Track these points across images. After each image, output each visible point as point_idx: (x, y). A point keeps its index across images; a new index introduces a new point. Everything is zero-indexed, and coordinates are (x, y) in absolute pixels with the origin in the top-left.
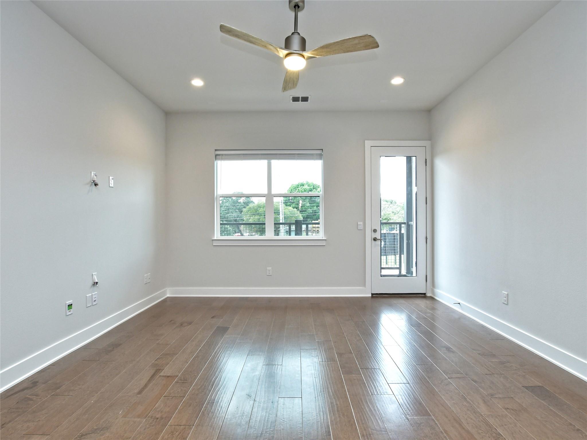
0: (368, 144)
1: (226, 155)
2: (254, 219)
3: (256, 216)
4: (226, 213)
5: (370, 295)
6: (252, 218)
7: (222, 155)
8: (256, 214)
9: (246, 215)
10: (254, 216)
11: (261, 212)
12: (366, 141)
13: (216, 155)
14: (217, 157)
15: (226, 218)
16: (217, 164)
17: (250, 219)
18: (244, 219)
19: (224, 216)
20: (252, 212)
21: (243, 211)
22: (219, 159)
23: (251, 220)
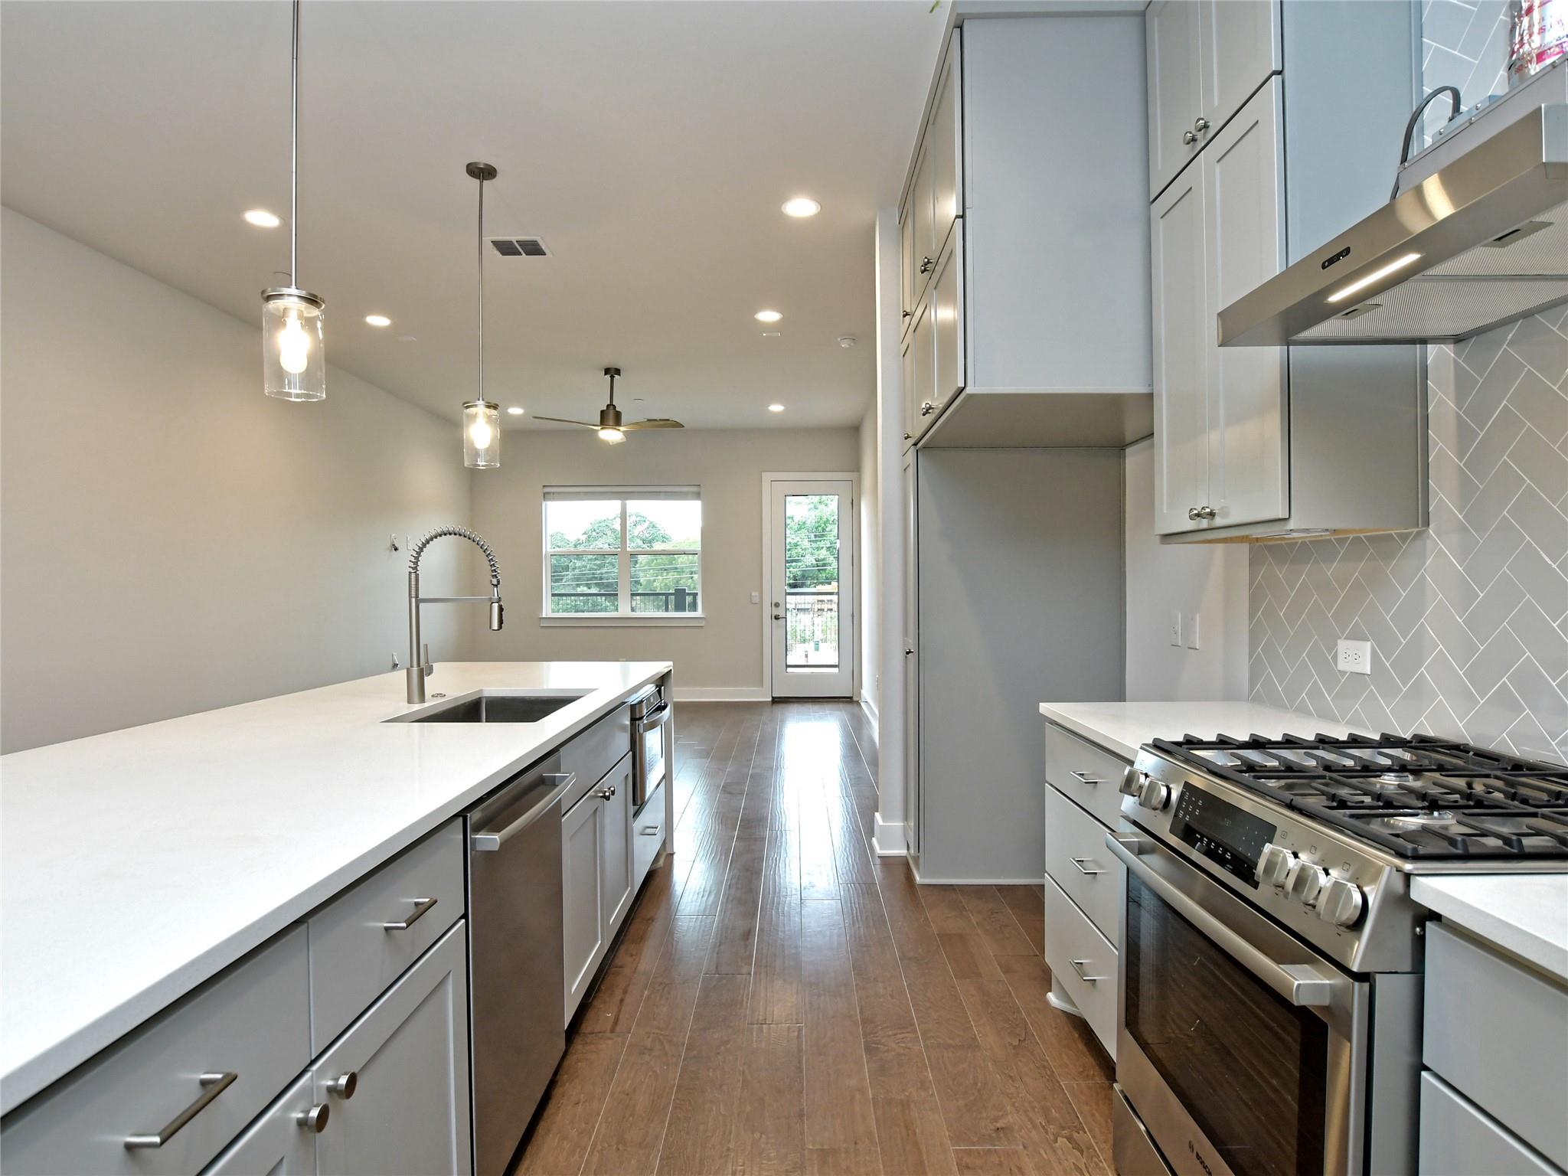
0: (767, 477)
1: (559, 493)
2: (665, 581)
3: (670, 574)
4: (597, 565)
5: (770, 699)
6: (659, 577)
7: (554, 493)
8: (671, 568)
9: (646, 570)
10: (665, 574)
11: (682, 563)
12: (764, 474)
13: (545, 494)
14: (546, 496)
15: (596, 578)
16: (546, 505)
17: (655, 581)
18: (642, 580)
19: (593, 574)
20: (659, 564)
21: (639, 561)
22: (550, 500)
23: (658, 584)
